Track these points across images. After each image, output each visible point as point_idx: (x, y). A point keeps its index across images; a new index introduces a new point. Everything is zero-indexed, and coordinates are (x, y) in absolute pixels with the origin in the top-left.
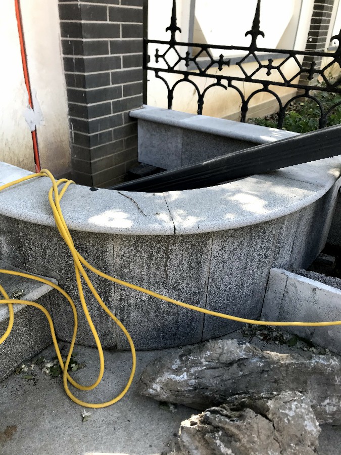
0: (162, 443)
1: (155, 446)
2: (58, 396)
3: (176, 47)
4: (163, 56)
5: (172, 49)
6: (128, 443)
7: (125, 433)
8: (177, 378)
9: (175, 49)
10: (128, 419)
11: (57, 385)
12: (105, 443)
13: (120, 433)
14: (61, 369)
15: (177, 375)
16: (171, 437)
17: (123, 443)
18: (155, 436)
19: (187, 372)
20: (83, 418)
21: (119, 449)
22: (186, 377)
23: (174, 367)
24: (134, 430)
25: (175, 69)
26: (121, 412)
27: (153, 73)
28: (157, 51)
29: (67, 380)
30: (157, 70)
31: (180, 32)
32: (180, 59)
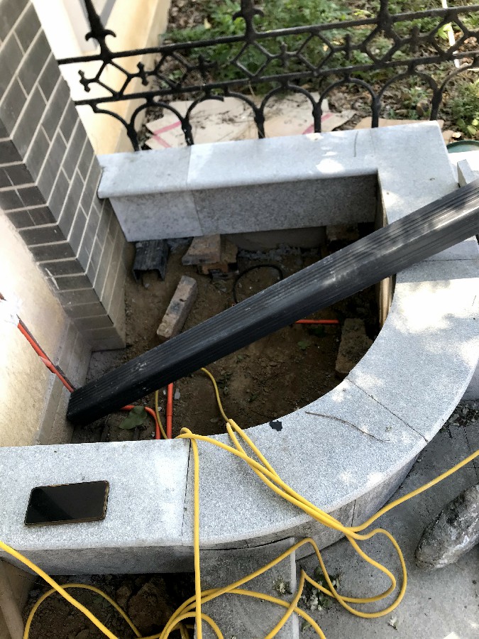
0: (471, 598)
1: (469, 604)
2: (351, 622)
3: (115, 60)
4: (96, 80)
5: (109, 66)
6: (448, 619)
7: (437, 612)
8: (462, 545)
9: (113, 64)
10: (428, 597)
11: (339, 613)
12: (431, 633)
13: (434, 616)
14: (330, 597)
15: (460, 543)
16: (474, 587)
17: (444, 622)
18: (461, 595)
19: (467, 534)
20: (395, 628)
21: (446, 629)
22: (468, 540)
23: (453, 538)
24: (442, 604)
25: (126, 93)
26: (417, 595)
27: (88, 108)
28: (81, 73)
29: (345, 601)
30: (93, 103)
31: (114, 36)
32: (130, 77)
